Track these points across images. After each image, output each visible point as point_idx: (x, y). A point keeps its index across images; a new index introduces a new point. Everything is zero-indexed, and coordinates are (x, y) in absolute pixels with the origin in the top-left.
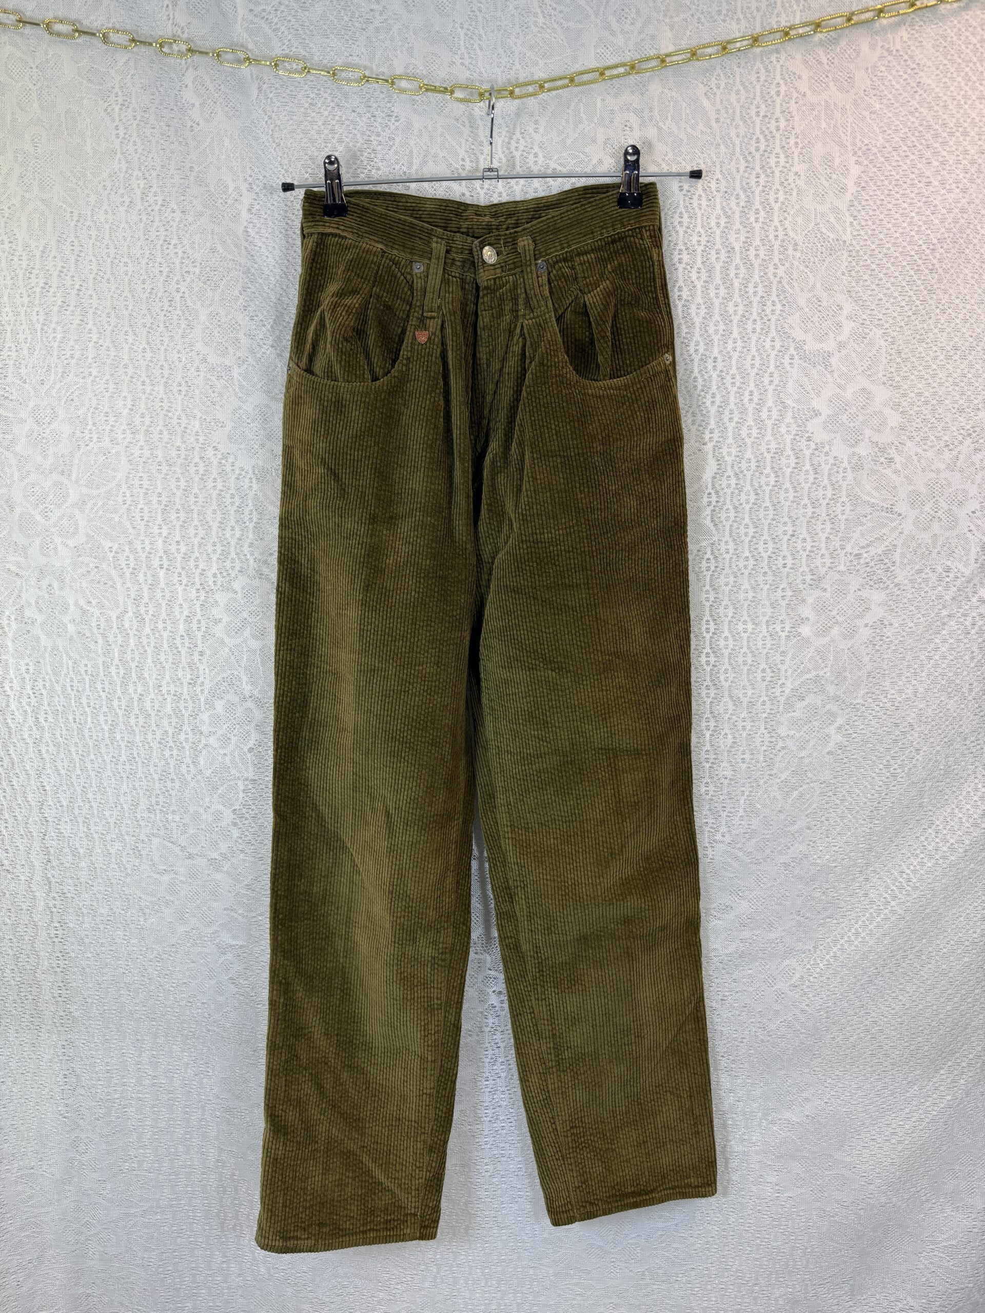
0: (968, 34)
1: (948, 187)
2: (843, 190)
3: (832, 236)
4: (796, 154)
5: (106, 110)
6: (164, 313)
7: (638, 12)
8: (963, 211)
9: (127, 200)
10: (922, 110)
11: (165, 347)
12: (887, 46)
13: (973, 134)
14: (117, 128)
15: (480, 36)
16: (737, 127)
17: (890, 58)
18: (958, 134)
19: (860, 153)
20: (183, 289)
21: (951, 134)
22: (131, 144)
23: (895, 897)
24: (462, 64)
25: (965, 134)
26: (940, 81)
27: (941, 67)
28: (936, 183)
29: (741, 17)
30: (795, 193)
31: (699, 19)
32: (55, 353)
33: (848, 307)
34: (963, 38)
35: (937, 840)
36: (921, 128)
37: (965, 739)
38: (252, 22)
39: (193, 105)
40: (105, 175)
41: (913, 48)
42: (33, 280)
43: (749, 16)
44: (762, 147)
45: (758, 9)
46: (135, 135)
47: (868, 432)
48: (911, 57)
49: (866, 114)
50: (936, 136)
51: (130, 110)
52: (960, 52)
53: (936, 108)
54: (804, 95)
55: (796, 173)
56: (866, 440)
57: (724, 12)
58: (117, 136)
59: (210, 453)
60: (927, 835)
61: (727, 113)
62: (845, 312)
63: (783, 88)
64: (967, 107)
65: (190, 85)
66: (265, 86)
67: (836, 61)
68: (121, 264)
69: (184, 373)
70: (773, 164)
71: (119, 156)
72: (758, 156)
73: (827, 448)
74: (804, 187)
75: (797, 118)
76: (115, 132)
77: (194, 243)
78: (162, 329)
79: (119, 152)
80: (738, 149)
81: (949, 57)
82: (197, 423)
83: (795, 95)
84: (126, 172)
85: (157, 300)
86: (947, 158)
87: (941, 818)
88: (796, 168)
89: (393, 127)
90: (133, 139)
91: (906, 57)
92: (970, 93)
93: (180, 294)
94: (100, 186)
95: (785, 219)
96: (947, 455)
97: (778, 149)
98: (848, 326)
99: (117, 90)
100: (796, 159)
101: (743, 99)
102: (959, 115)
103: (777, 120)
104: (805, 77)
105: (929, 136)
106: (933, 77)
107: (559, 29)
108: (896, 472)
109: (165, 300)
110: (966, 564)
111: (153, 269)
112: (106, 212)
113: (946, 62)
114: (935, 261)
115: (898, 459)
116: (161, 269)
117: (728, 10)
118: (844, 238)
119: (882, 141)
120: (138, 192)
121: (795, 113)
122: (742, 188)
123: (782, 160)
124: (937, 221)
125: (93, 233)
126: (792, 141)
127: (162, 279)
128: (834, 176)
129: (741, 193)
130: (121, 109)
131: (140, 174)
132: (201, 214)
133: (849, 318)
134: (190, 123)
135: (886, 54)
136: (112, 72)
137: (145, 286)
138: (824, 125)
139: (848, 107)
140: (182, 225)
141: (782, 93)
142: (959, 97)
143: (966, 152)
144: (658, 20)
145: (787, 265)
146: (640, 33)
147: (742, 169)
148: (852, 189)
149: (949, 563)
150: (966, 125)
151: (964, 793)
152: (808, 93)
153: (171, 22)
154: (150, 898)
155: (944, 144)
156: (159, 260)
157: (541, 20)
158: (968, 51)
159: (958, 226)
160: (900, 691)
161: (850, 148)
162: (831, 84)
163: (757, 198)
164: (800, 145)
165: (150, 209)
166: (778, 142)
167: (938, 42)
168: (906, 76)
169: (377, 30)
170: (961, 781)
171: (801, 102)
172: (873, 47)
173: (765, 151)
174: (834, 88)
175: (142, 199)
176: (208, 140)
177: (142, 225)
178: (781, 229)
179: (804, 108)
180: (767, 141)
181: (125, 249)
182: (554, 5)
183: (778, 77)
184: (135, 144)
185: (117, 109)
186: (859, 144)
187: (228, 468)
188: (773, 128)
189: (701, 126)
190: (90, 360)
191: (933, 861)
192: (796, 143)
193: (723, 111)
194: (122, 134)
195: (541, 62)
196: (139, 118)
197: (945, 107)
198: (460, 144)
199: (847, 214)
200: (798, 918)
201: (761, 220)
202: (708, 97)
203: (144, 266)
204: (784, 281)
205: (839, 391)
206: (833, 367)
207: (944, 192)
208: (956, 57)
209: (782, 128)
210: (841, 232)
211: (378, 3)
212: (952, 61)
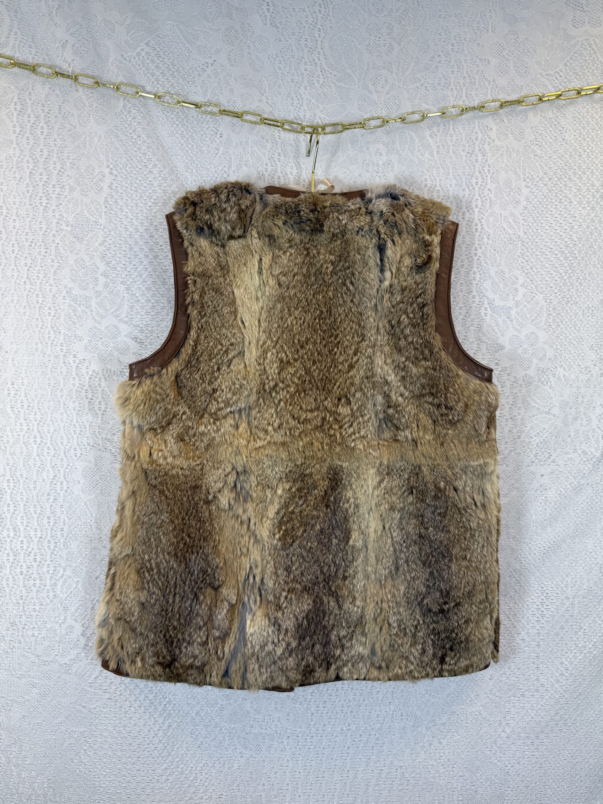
1: (583, 206)
2: (518, 202)
3: (511, 232)
4: (489, 177)
7: (386, 80)
8: (592, 221)
9: (18, 176)
10: (566, 156)
11: (40, 281)
12: (545, 115)
17: (546, 122)
18: (588, 173)
19: (528, 180)
20: (57, 241)
21: (584, 173)
24: (267, 102)
25: (593, 173)
26: (577, 139)
28: (576, 203)
30: (487, 202)
31: (426, 87)
33: (521, 278)
36: (566, 168)
41: (559, 117)
43: (458, 88)
44: (467, 173)
45: (464, 84)
47: (535, 361)
48: (558, 123)
49: (532, 156)
50: (575, 173)
52: (589, 123)
53: (575, 156)
54: (493, 141)
55: (489, 190)
59: (71, 359)
60: (577, 636)
61: (444, 148)
62: (521, 281)
64: (593, 157)
67: (513, 121)
71: (14, 145)
73: (509, 370)
74: (493, 199)
75: (489, 154)
77: (67, 209)
79: (14, 143)
81: (582, 125)
82: (62, 337)
83: (488, 140)
84: (19, 157)
85: (36, 248)
87: (587, 624)
88: (489, 187)
89: (218, 141)
90: (26, 135)
91: (555, 123)
95: (482, 219)
96: (583, 377)
97: (477, 173)
98: (522, 291)
99: (16, 100)
100: (489, 181)
101: (454, 139)
102: (588, 162)
103: (476, 155)
104: (494, 129)
106: (572, 136)
107: (333, 86)
108: (552, 387)
109: (43, 248)
111: (35, 226)
113: (580, 128)
115: (553, 378)
116: (41, 226)
118: (519, 233)
119: (542, 174)
120: (28, 171)
121: (487, 151)
123: (480, 180)
126: (486, 169)
128: (512, 193)
130: (19, 113)
131: (31, 159)
132: (74, 190)
133: (523, 285)
135: (543, 119)
137: (28, 237)
138: (505, 161)
139: (520, 150)
141: (480, 138)
142: (588, 151)
143: (593, 185)
145: (483, 248)
146: (387, 94)
148: (524, 203)
150: (592, 168)
152: (496, 140)
155: (580, 178)
156: (40, 220)
158: (593, 122)
161: (522, 177)
162: (510, 135)
164: (491, 172)
165: (35, 184)
166: (477, 169)
167: (575, 115)
168: (556, 135)
169: (209, 76)
171: (491, 145)
172: (535, 115)
174: (511, 138)
175: (30, 177)
177: (29, 194)
178: (479, 225)
179: (493, 149)
181: (15, 211)
183: (477, 128)
184: (28, 138)
185: (15, 114)
186: (527, 175)
187: (84, 371)
188: (473, 160)
189: (427, 155)
191: (583, 655)
192: (489, 170)
193: (441, 147)
194: (18, 131)
197: (580, 156)
198: (264, 154)
199: (521, 218)
201: (466, 218)
202: (432, 138)
203: (28, 223)
204: (481, 259)
205: (516, 333)
206: (513, 317)
207: (580, 209)
208: (586, 125)
209: (480, 160)
210: (517, 230)
211: (211, 58)
212: (584, 128)
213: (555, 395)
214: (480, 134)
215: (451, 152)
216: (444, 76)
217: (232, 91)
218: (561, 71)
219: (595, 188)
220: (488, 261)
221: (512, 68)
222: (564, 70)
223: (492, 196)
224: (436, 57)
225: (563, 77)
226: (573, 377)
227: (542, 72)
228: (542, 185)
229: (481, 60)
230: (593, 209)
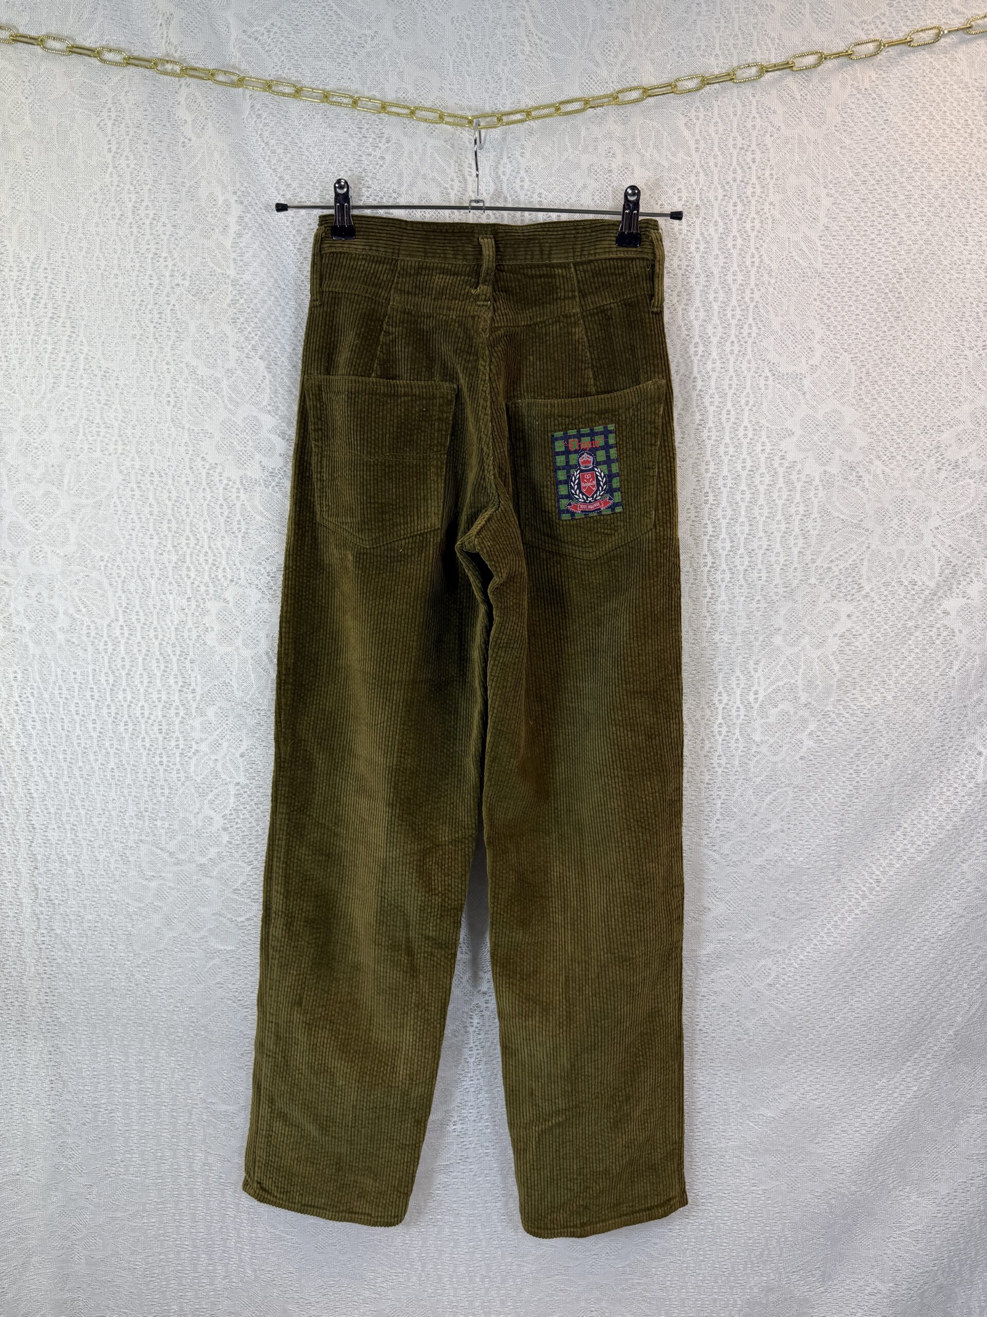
0: (932, 75)
1: (913, 220)
2: (815, 220)
3: (804, 264)
4: (771, 185)
5: (98, 125)
6: (154, 324)
7: (621, 46)
8: (927, 242)
9: (118, 214)
10: (889, 146)
11: (154, 357)
12: (856, 84)
13: (937, 170)
14: (109, 142)
15: (469, 62)
16: (715, 157)
17: (859, 96)
18: (922, 170)
20: (173, 302)
21: (916, 170)
22: (123, 158)
23: (864, 897)
24: (451, 89)
25: (930, 169)
26: (905, 119)
27: (907, 107)
28: (903, 216)
29: (719, 53)
30: (770, 221)
31: (679, 53)
32: (46, 364)
33: (819, 333)
34: (927, 79)
35: (905, 842)
36: (888, 164)
37: (932, 745)
38: (244, 42)
39: (186, 122)
40: (96, 188)
41: (880, 87)
42: (24, 291)
43: (727, 52)
44: (739, 178)
45: (736, 45)
46: (128, 149)
47: (838, 451)
48: (879, 96)
49: (837, 149)
50: (902, 171)
51: (123, 125)
52: (924, 92)
53: (902, 145)
54: (779, 129)
55: (771, 204)
56: (837, 458)
57: (703, 47)
58: (110, 150)
59: (199, 463)
60: (895, 837)
61: (706, 143)
62: (818, 337)
63: (758, 122)
64: (931, 144)
65: (183, 102)
66: (258, 106)
67: (809, 97)
68: (112, 276)
69: (172, 384)
70: (749, 193)
71: (110, 169)
72: (735, 187)
73: (799, 466)
74: (778, 216)
75: (772, 151)
76: (106, 147)
77: (184, 256)
78: (151, 340)
79: (110, 166)
80: (716, 177)
81: (914, 97)
82: (186, 434)
83: (770, 129)
84: (118, 186)
85: (147, 312)
86: (913, 192)
87: (909, 821)
88: (771, 198)
89: (383, 148)
90: (125, 154)
91: (874, 96)
92: (934, 131)
93: (171, 307)
94: (91, 199)
95: (761, 246)
96: (911, 474)
97: (754, 180)
98: (819, 350)
99: (110, 105)
100: (771, 190)
101: (721, 131)
102: (923, 152)
103: (753, 152)
104: (780, 112)
105: (895, 171)
106: (899, 115)
107: (544, 58)
108: (864, 489)
109: (155, 312)
110: (931, 577)
111: (143, 282)
112: (97, 225)
113: (912, 102)
114: (902, 290)
115: (866, 477)
116: (151, 282)
117: (707, 46)
118: (816, 266)
119: (851, 175)
120: (130, 205)
121: (769, 146)
122: (720, 215)
123: (758, 190)
124: (903, 252)
125: (84, 244)
126: (767, 173)
127: (152, 291)
128: (807, 207)
129: (719, 220)
130: (114, 124)
131: (132, 188)
132: (192, 228)
133: (822, 341)
134: (182, 139)
135: (855, 92)
136: (105, 88)
137: (135, 298)
138: (797, 158)
139: (819, 141)
140: (173, 239)
141: (758, 126)
142: (924, 135)
143: (930, 187)
144: (640, 56)
145: (763, 290)
146: (622, 65)
147: (720, 197)
148: (824, 220)
149: (914, 577)
150: (930, 161)
151: (930, 797)
152: (783, 126)
153: (164, 40)
154: (137, 904)
155: (910, 178)
156: (148, 273)
157: (527, 49)
158: (932, 92)
159: (923, 257)
160: (870, 699)
161: (821, 181)
162: (804, 119)
163: (735, 225)
164: (775, 177)
165: (141, 222)
166: (754, 172)
167: (904, 83)
168: (874, 114)
169: (369, 55)
170: (928, 785)
171: (776, 136)
172: (843, 85)
173: (742, 181)
174: (806, 123)
175: (133, 212)
176: (200, 156)
177: (133, 238)
178: (757, 256)
179: (778, 141)
180: (744, 172)
181: (116, 262)
182: (541, 35)
183: (754, 111)
184: (127, 158)
185: (109, 124)
186: (830, 177)
187: (216, 478)
188: (749, 160)
189: (681, 154)
190: (81, 372)
191: (901, 862)
192: (771, 175)
193: (702, 142)
194: (114, 149)
195: (528, 89)
196: (131, 133)
197: (911, 144)
198: (449, 165)
199: (819, 243)
200: (773, 919)
201: (738, 246)
202: (688, 128)
203: (134, 279)
204: (760, 305)
205: (811, 412)
206: (805, 389)
207: (909, 224)
208: (920, 97)
209: (758, 160)
210: (813, 261)
211: (369, 28)
212: (917, 101)
213: (869, 499)
214: (759, 120)
215: (716, 149)
216: (705, 35)
217: (400, 75)
218: (884, 15)
219: (933, 192)
220: (770, 308)
221: (808, 16)
222: (887, 14)
223: (776, 212)
224: (694, 6)
225: (887, 25)
226: (897, 473)
227: (854, 18)
228: (852, 193)
229: (760, 7)
230: (929, 223)
